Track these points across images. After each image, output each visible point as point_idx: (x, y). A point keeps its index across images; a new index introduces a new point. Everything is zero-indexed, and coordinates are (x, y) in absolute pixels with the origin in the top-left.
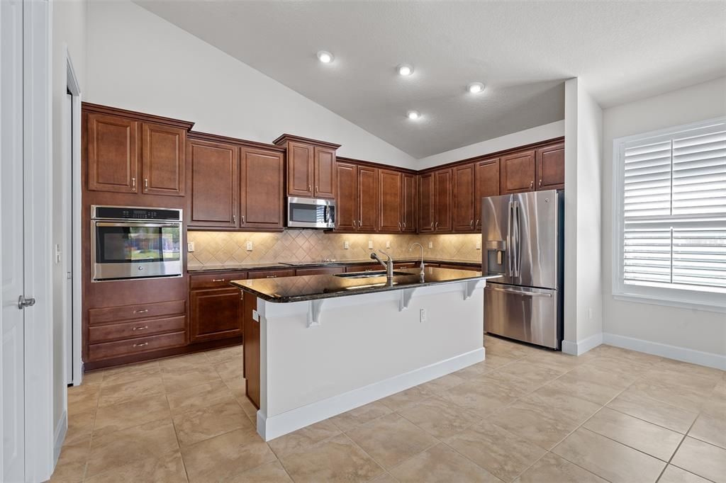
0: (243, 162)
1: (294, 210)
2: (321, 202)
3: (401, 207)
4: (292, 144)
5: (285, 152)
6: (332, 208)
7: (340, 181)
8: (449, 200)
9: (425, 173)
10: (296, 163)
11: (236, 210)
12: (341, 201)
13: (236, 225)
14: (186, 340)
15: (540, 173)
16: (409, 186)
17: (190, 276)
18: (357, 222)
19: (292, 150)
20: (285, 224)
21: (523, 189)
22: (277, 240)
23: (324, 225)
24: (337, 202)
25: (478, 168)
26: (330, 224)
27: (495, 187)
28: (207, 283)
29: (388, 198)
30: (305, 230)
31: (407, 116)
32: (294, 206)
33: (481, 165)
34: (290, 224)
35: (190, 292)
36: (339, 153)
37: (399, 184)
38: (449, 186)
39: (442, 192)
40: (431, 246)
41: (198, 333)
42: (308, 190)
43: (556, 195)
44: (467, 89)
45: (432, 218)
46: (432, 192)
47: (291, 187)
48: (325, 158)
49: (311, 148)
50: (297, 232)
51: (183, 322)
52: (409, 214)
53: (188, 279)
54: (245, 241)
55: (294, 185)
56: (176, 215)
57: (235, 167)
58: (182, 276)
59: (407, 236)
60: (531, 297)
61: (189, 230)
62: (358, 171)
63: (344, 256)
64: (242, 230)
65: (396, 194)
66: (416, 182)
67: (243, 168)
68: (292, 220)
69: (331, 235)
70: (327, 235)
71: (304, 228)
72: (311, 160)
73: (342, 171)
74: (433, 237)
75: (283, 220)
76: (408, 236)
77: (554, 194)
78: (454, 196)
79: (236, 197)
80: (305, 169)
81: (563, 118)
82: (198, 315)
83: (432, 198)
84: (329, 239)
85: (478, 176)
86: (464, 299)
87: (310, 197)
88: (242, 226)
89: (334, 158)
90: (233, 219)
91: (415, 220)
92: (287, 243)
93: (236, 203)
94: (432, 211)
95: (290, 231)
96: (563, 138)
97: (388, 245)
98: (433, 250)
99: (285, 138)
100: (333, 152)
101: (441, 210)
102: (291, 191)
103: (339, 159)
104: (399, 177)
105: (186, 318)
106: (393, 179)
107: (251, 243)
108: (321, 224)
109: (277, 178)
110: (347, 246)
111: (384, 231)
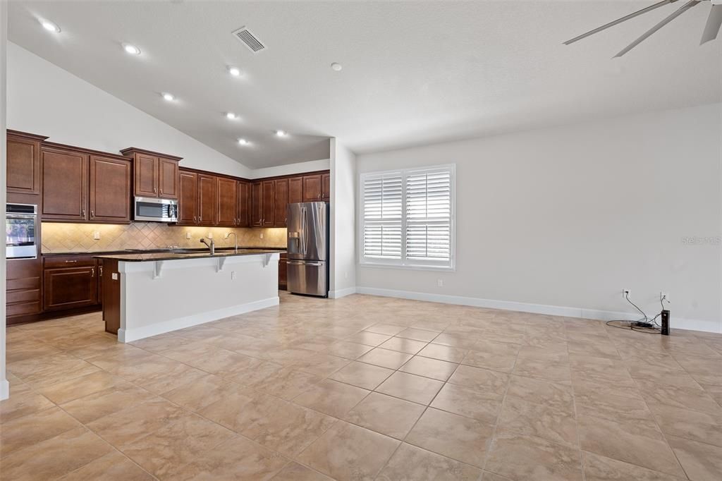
0: (93, 168)
1: (141, 208)
2: (165, 202)
3: (236, 206)
4: (139, 155)
5: (132, 161)
6: (175, 206)
7: (183, 186)
8: (272, 203)
9: (256, 182)
10: (142, 171)
11: (85, 206)
12: (183, 201)
13: (86, 218)
14: (40, 310)
15: (323, 191)
16: (243, 191)
17: (44, 259)
18: (197, 218)
19: (138, 161)
20: (132, 218)
21: (315, 200)
22: (124, 230)
23: (169, 220)
24: (179, 202)
25: (290, 182)
26: (174, 219)
27: (300, 198)
28: (60, 263)
29: (225, 199)
30: (151, 223)
31: (238, 141)
32: (140, 204)
33: (292, 180)
34: (137, 218)
35: (43, 271)
36: (181, 164)
37: (234, 189)
38: (272, 193)
39: (267, 197)
40: (262, 237)
41: (51, 303)
42: (153, 192)
43: (325, 205)
44: (275, 132)
45: (261, 216)
46: (261, 197)
47: (138, 189)
48: (168, 167)
49: (156, 159)
50: (143, 224)
51: (37, 294)
52: (243, 212)
53: (42, 260)
54: (93, 231)
55: (140, 188)
56: (30, 210)
57: (85, 172)
58: (36, 258)
59: (242, 230)
60: (317, 266)
61: (43, 222)
62: (199, 178)
63: (187, 245)
64: (90, 221)
65: (232, 197)
66: (249, 188)
67: (93, 172)
68: (138, 214)
69: (174, 227)
70: (170, 227)
71: (149, 222)
72: (156, 168)
73: (184, 178)
74: (263, 230)
75: (131, 215)
76: (244, 229)
77: (323, 205)
78: (275, 200)
79: (86, 196)
80: (151, 175)
81: (329, 158)
82: (51, 289)
83: (261, 201)
84: (173, 231)
85: (290, 187)
86: (264, 266)
87: (155, 197)
88: (91, 218)
89: (177, 168)
90: (83, 213)
91: (248, 217)
92: (133, 234)
93: (86, 201)
94: (261, 210)
95: (136, 224)
96: (329, 170)
97: (226, 236)
98: (263, 240)
99: (132, 150)
100: (176, 162)
101: (267, 210)
102: (138, 192)
103: (181, 168)
104: (234, 184)
105: (40, 291)
106: (229, 185)
107: (98, 233)
108: (165, 218)
109: (124, 182)
110: (189, 236)
111: (222, 225)
